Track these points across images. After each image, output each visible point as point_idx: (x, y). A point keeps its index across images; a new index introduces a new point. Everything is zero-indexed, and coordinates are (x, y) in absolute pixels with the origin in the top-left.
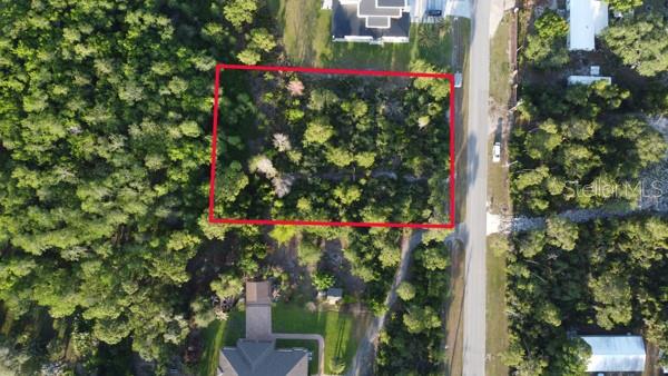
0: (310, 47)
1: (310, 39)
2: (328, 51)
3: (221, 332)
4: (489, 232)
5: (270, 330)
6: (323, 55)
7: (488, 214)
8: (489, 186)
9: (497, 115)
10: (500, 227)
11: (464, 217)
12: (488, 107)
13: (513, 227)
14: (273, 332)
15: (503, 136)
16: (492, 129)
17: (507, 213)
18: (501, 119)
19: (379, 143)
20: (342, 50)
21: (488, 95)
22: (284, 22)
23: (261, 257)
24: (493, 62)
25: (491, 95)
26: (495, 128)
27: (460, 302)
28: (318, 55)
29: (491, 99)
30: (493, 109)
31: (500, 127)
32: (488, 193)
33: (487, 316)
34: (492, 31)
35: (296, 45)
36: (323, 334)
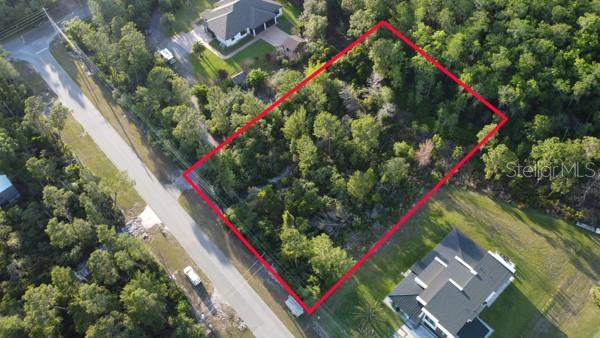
0: (460, 211)
1: (468, 216)
2: (440, 221)
3: (293, 18)
4: (147, 209)
5: (264, 38)
6: (440, 215)
7: (159, 222)
8: (177, 244)
9: (222, 314)
10: (140, 221)
11: (181, 202)
12: (239, 314)
13: (127, 230)
14: (260, 40)
15: (199, 299)
16: (216, 297)
17: (141, 237)
18: (214, 314)
20: (431, 233)
21: (250, 327)
25: (246, 329)
26: (213, 300)
27: (135, 146)
28: (445, 212)
29: (242, 324)
30: (232, 318)
31: (209, 305)
32: (173, 238)
33: (104, 155)
35: (472, 201)
36: (226, 61)
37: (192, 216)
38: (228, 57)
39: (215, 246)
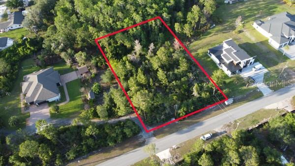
0: (198, 49)
1: (201, 48)
2: (201, 54)
4: (158, 155)
5: (67, 82)
6: (198, 54)
7: (169, 149)
8: (185, 143)
9: (227, 129)
10: (165, 160)
11: (160, 138)
12: (228, 123)
14: (66, 84)
15: (218, 137)
16: (218, 130)
17: (176, 160)
18: (226, 132)
19: (174, 82)
20: (205, 58)
21: (234, 120)
22: (201, 39)
23: (99, 64)
24: (253, 115)
26: (219, 132)
28: (197, 52)
29: (232, 122)
30: (229, 126)
31: (221, 133)
32: (181, 144)
34: (267, 108)
35: (195, 45)
36: (70, 101)
37: (171, 133)
38: (68, 99)
39: (191, 126)
